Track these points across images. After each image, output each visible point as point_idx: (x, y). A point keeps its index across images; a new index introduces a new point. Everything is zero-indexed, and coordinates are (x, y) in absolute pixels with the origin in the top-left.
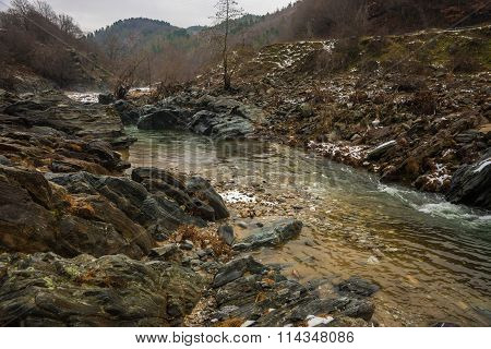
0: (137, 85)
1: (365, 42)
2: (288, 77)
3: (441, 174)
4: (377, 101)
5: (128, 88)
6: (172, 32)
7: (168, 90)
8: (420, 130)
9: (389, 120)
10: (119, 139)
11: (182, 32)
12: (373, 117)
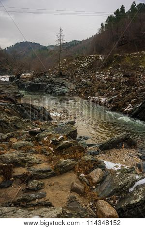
0: (25, 72)
1: (116, 56)
2: (85, 70)
3: (129, 108)
4: (115, 81)
5: (21, 74)
6: (41, 48)
7: (37, 75)
8: (128, 92)
9: (119, 88)
10: (17, 95)
11: (45, 48)
12: (113, 87)
